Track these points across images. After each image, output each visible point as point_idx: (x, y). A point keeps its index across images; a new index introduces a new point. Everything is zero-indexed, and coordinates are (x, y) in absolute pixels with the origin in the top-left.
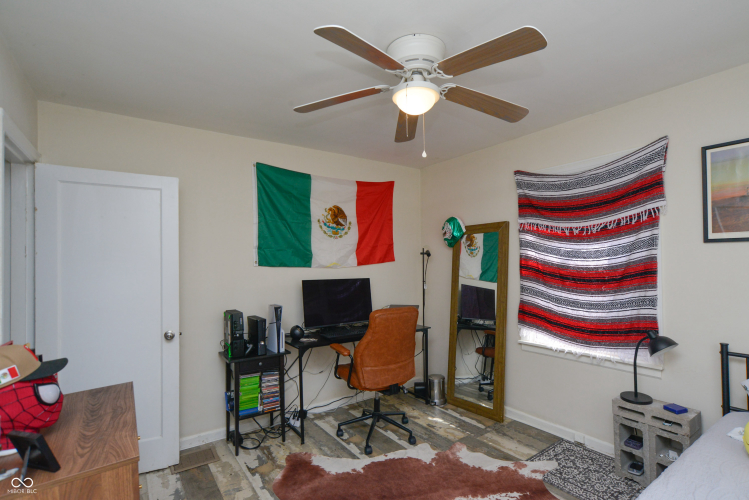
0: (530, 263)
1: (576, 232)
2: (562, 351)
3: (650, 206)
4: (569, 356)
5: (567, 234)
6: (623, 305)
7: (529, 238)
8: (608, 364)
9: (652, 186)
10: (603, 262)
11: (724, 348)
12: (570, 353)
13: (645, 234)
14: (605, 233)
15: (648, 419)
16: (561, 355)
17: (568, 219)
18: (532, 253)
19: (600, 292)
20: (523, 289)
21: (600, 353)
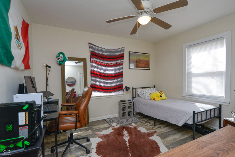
0: (94, 72)
1: (108, 64)
2: (105, 96)
3: (122, 61)
4: (107, 97)
5: (105, 64)
6: (117, 82)
7: (94, 65)
8: (115, 96)
9: (122, 57)
10: (113, 72)
11: (133, 87)
12: (107, 96)
13: (121, 67)
14: (114, 65)
15: (127, 104)
16: (105, 97)
17: (106, 61)
18: (95, 69)
19: (113, 79)
20: (92, 80)
21: (113, 94)
